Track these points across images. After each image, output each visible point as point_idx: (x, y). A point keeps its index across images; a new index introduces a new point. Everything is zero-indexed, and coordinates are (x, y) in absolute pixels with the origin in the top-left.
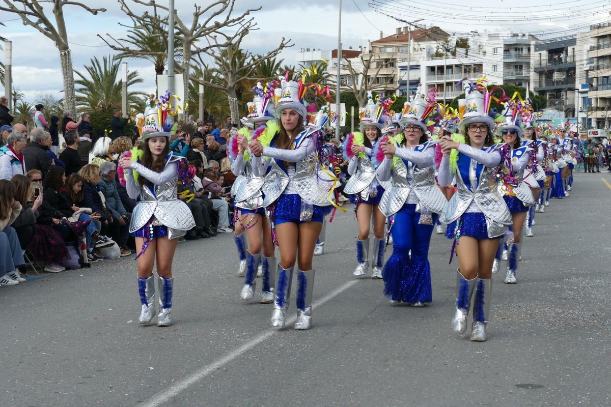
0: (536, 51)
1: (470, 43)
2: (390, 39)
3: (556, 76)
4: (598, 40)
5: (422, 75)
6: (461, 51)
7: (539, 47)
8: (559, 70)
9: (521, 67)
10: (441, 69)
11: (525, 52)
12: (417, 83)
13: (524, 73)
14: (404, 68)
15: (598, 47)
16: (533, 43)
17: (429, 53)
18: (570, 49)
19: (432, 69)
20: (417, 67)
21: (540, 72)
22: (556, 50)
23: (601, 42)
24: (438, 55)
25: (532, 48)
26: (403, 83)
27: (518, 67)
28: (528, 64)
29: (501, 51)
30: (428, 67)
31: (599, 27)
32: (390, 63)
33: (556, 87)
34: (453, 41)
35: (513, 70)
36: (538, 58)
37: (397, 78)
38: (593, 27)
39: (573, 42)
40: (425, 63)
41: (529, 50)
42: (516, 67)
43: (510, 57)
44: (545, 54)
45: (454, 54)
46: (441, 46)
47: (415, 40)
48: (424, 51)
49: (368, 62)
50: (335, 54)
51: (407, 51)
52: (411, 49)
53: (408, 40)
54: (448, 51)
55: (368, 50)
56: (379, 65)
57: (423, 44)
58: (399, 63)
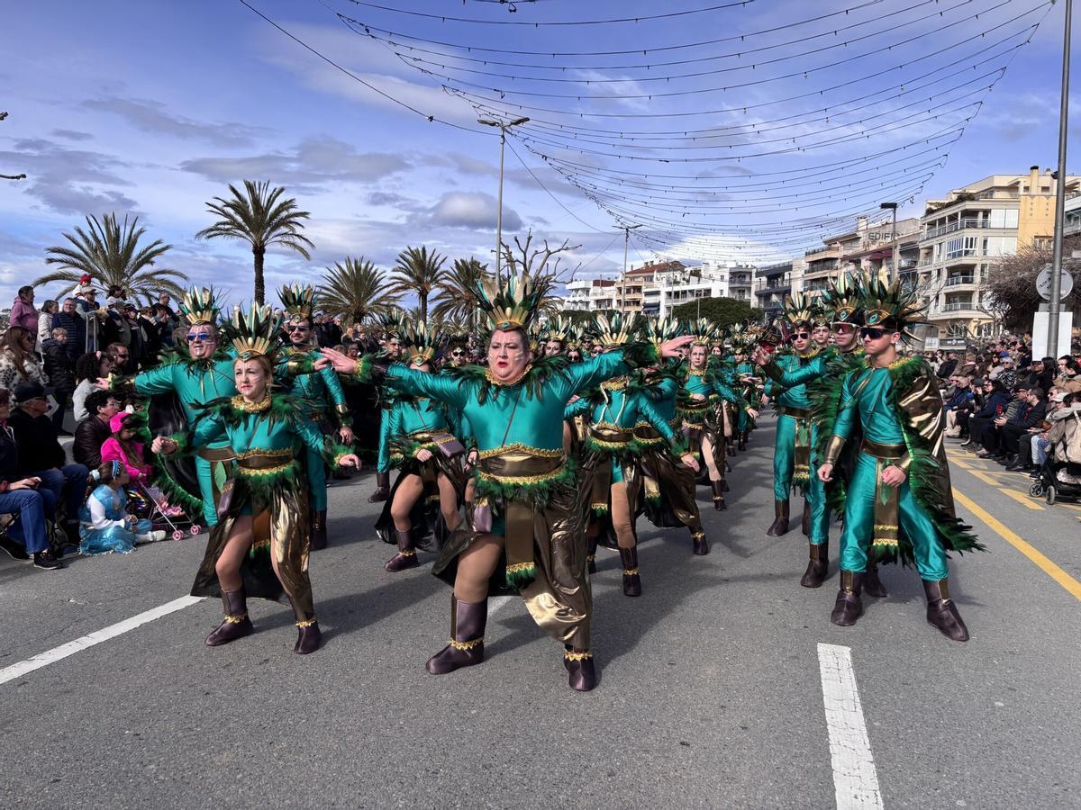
0: (756, 277)
1: (703, 273)
2: (639, 271)
3: (774, 298)
4: (812, 265)
5: (662, 299)
6: (694, 279)
7: (759, 274)
8: (777, 293)
9: (744, 291)
10: (677, 294)
11: (747, 279)
12: (657, 305)
13: (746, 297)
14: (647, 294)
15: (812, 270)
16: (754, 271)
17: (668, 281)
18: (786, 274)
19: (669, 294)
20: (657, 293)
21: (759, 295)
22: (774, 275)
23: (815, 266)
24: (676, 283)
25: (754, 275)
26: (646, 306)
27: (742, 291)
28: (750, 289)
29: (727, 277)
30: (667, 292)
31: (814, 252)
32: (638, 289)
33: (773, 307)
34: (688, 270)
35: (737, 294)
36: (758, 284)
37: (642, 302)
38: (807, 254)
39: (789, 268)
40: (664, 289)
41: (751, 277)
42: (739, 291)
43: (734, 282)
44: (764, 279)
45: (688, 281)
46: (678, 275)
47: (658, 272)
48: (664, 280)
49: (620, 289)
50: (596, 283)
51: (651, 280)
52: (654, 279)
53: (653, 271)
54: (684, 279)
55: (620, 280)
56: (628, 291)
57: (664, 275)
58: (644, 290)
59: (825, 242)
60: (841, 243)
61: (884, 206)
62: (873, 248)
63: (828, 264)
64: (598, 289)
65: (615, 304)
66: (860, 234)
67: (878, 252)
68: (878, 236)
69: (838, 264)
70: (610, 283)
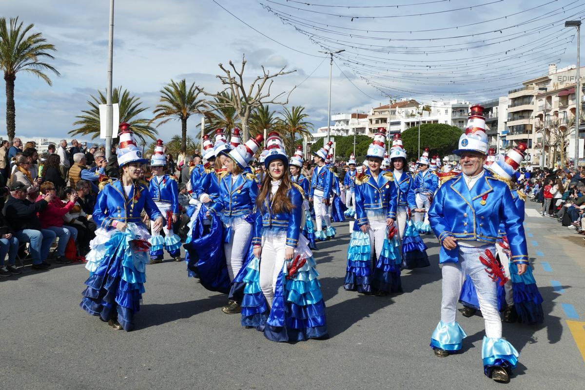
1: (432, 108)
2: (385, 107)
4: (514, 100)
5: (402, 127)
6: (425, 113)
9: (463, 122)
10: (413, 123)
11: (465, 113)
14: (392, 124)
15: (513, 105)
17: (406, 114)
18: (494, 109)
19: (408, 124)
20: (398, 123)
23: (516, 102)
24: (413, 115)
29: (450, 111)
30: (406, 123)
31: (516, 91)
32: (384, 120)
34: (422, 107)
35: (458, 124)
39: (496, 104)
40: (404, 120)
42: (460, 122)
43: (455, 115)
45: (421, 114)
46: (414, 110)
47: (399, 107)
48: (404, 113)
49: (371, 120)
50: (354, 116)
51: (394, 114)
52: (397, 113)
53: (395, 107)
54: (418, 113)
55: (371, 113)
56: (377, 122)
57: (404, 109)
58: (388, 121)
59: (524, 84)
60: (536, 84)
61: (568, 24)
62: (561, 87)
63: (526, 100)
64: (356, 120)
65: (367, 131)
66: (550, 77)
67: (566, 89)
68: (565, 79)
69: (534, 99)
70: (365, 116)
